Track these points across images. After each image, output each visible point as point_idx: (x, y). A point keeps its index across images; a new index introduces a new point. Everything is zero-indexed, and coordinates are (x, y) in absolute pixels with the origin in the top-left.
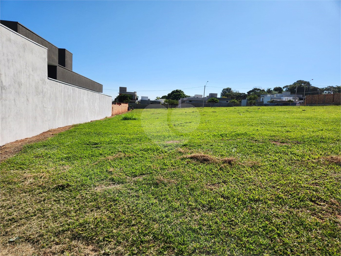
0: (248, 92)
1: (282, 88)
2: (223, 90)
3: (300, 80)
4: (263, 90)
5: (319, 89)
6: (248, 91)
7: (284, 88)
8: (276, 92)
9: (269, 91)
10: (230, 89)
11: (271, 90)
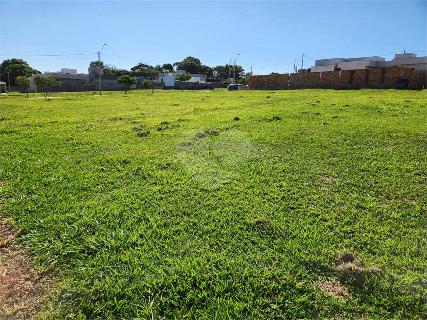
0: (132, 69)
1: (172, 64)
2: (92, 64)
3: (190, 56)
4: (152, 67)
5: (210, 68)
6: (132, 67)
7: (174, 65)
8: (167, 70)
9: (159, 69)
10: (102, 63)
11: (160, 67)
